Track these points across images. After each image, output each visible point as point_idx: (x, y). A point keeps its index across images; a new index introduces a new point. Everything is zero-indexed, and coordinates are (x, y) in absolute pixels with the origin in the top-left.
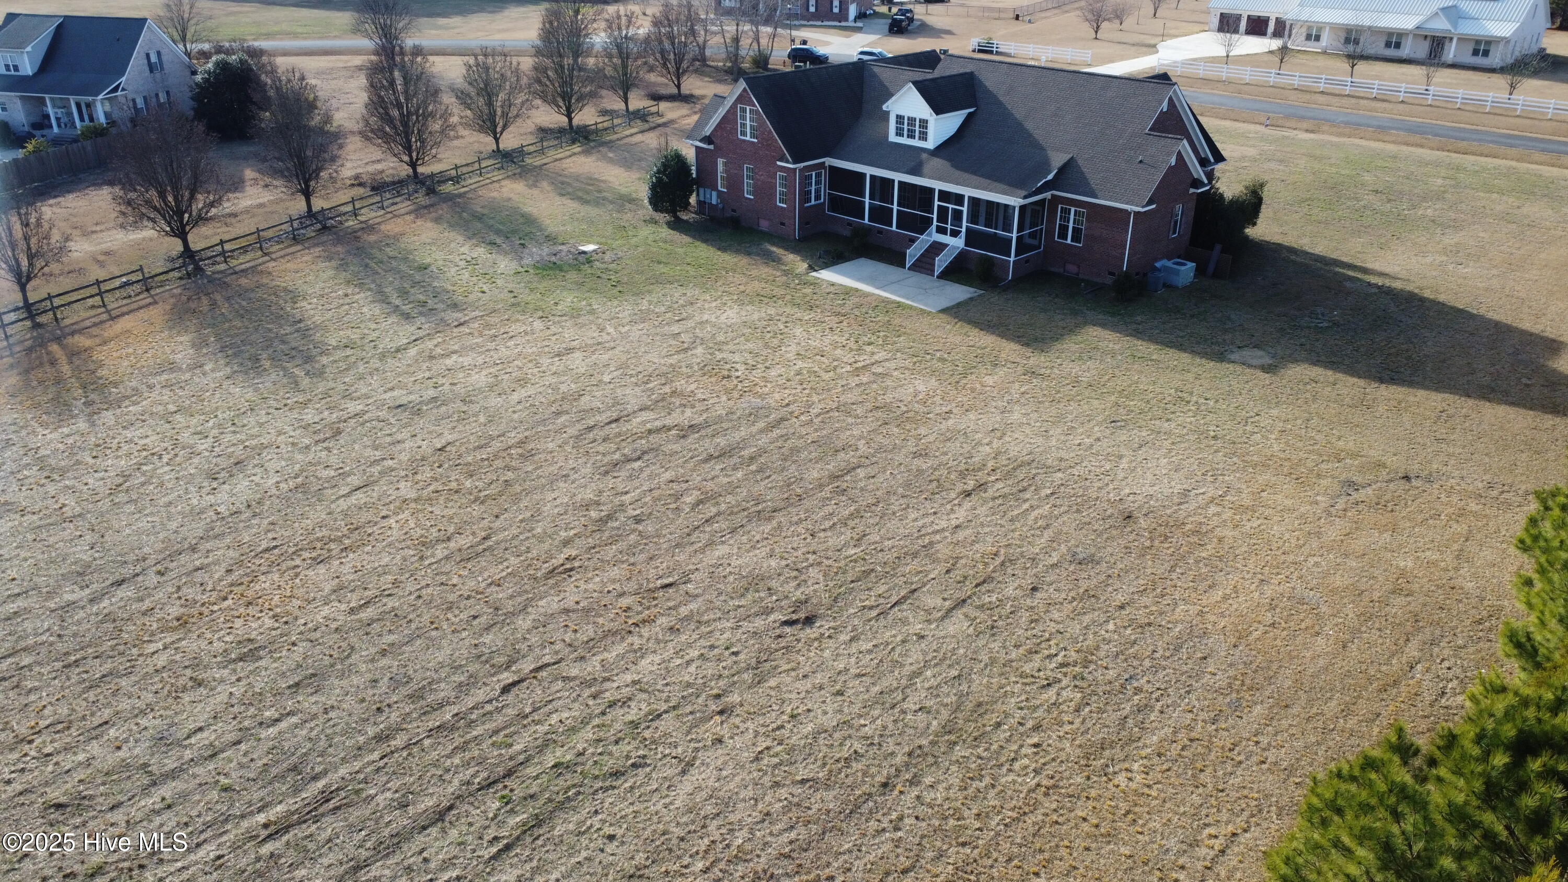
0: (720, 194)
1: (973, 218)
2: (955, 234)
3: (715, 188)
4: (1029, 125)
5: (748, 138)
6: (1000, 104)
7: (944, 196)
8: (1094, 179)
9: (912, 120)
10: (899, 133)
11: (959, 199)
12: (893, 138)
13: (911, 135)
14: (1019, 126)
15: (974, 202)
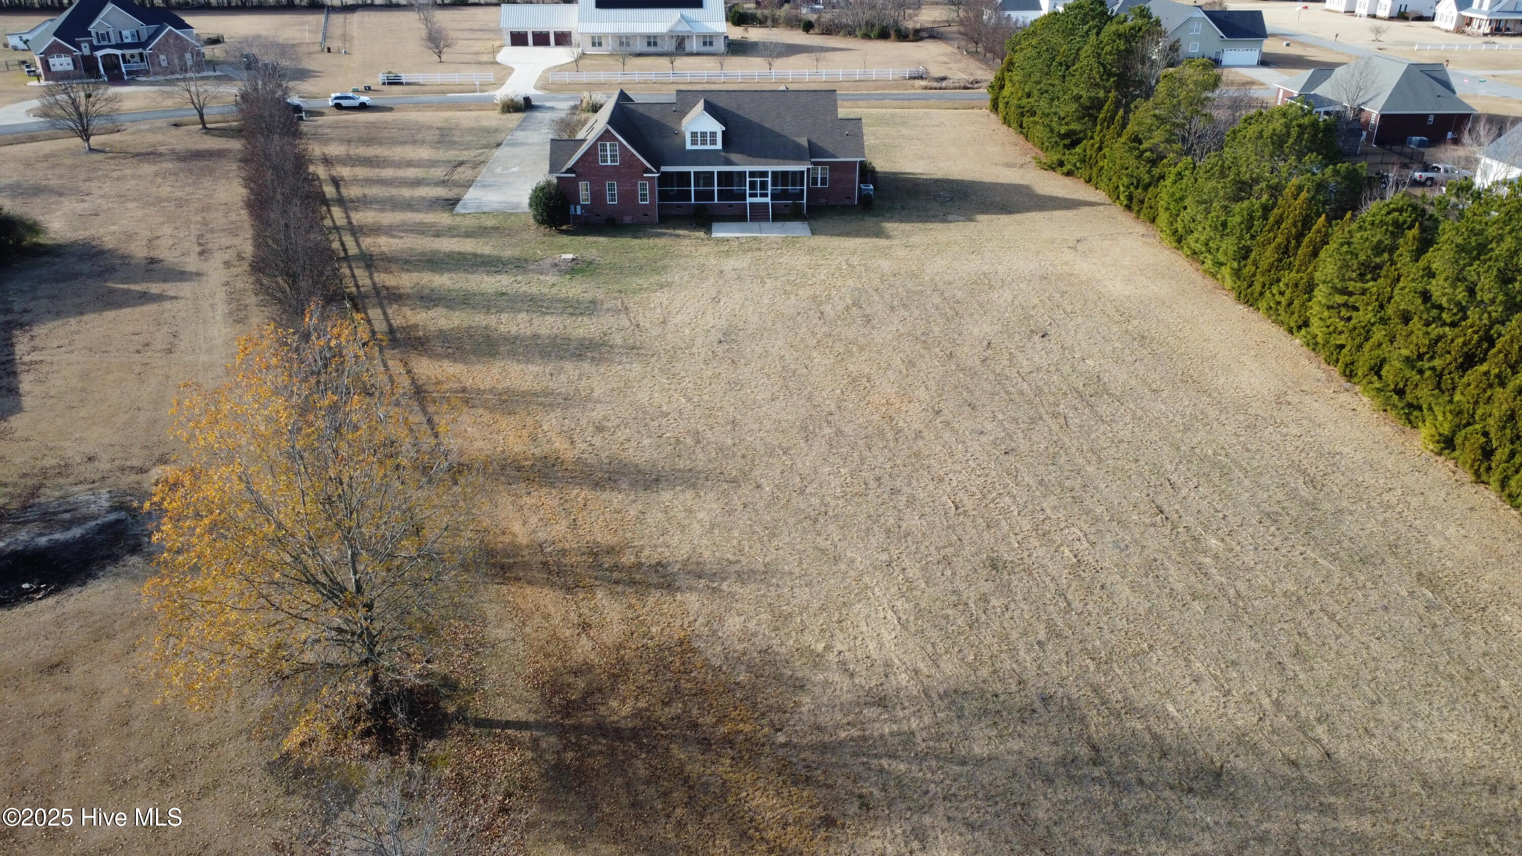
0: (583, 207)
1: (774, 184)
2: (766, 195)
3: (577, 202)
4: (767, 125)
5: (609, 163)
6: (738, 116)
7: (752, 174)
8: (829, 148)
9: (704, 134)
10: (694, 142)
11: (764, 174)
12: (689, 146)
13: (704, 142)
14: (762, 128)
15: (774, 173)
